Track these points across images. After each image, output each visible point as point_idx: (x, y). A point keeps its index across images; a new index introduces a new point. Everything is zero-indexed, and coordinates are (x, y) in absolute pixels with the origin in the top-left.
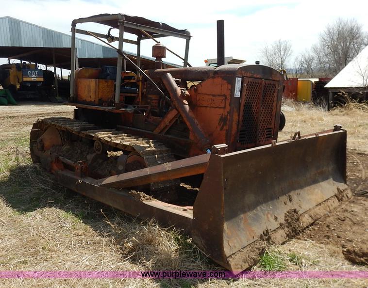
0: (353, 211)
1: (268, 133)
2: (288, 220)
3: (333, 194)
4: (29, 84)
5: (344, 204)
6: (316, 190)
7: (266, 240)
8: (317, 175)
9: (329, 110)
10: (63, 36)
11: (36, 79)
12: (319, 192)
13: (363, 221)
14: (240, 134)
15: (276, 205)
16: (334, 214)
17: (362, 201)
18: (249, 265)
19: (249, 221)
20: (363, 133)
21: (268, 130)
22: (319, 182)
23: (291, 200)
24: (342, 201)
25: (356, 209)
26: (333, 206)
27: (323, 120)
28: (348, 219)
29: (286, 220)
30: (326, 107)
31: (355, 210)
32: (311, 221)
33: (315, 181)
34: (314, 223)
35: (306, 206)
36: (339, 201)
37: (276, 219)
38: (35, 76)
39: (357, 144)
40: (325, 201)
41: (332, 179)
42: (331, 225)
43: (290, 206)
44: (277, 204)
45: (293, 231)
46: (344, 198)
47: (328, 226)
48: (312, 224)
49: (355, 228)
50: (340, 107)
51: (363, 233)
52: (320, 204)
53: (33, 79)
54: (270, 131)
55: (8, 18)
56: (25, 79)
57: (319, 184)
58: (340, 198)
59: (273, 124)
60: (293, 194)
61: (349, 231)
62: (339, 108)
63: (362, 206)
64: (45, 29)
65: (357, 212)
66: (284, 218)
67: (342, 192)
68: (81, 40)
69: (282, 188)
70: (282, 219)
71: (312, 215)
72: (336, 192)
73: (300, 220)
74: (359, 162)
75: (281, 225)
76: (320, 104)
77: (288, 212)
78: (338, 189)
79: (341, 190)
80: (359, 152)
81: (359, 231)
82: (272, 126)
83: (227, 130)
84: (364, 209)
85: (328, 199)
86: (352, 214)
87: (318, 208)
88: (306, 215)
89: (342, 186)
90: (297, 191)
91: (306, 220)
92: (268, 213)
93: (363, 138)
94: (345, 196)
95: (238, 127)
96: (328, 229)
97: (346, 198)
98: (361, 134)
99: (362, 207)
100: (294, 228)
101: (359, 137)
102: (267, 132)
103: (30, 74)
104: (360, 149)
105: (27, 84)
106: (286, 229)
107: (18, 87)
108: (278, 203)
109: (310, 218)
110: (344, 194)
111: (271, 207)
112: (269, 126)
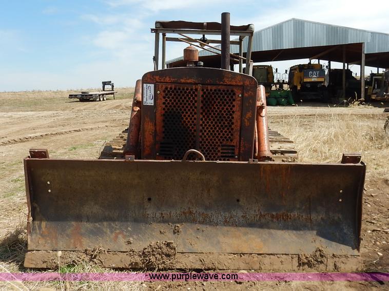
1: (225, 151)
3: (293, 252)
4: (309, 85)
10: (350, 30)
11: (316, 80)
14: (162, 147)
15: (141, 229)
19: (83, 231)
21: (225, 147)
23: (175, 232)
24: (310, 267)
26: (275, 267)
37: (128, 242)
38: (316, 77)
45: (143, 263)
53: (313, 80)
54: (232, 150)
55: (294, 19)
56: (305, 80)
59: (236, 140)
60: (186, 227)
64: (329, 25)
68: (372, 33)
75: (130, 251)
88: (193, 257)
92: (121, 233)
102: (223, 150)
103: (311, 74)
105: (307, 85)
106: (137, 257)
107: (299, 88)
109: (200, 263)
110: (332, 260)
111: (129, 229)
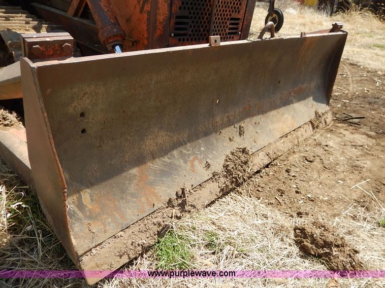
0: (327, 146)
1: (232, 26)
2: (228, 165)
3: (308, 120)
5: (319, 133)
6: (286, 116)
7: (179, 205)
8: (293, 94)
9: (331, 15)
12: (290, 118)
13: (337, 164)
14: (177, 23)
15: (212, 144)
16: (301, 149)
17: (342, 131)
18: (129, 258)
19: (151, 178)
20: (359, 41)
21: (233, 21)
22: (292, 103)
23: (241, 133)
24: (317, 128)
25: (333, 141)
26: (304, 137)
27: (323, 25)
28: (318, 159)
29: (226, 167)
30: (329, 13)
31: (331, 143)
32: (266, 161)
33: (286, 102)
34: (271, 162)
35: (263, 141)
36: (314, 129)
37: (208, 166)
39: (351, 53)
40: (294, 130)
41: (312, 98)
42: (293, 169)
43: (239, 143)
44: (215, 141)
45: (232, 182)
46: (321, 125)
47: (288, 171)
48: (267, 166)
49: (324, 175)
50: (342, 12)
51: (333, 186)
52: (286, 136)
54: (237, 24)
57: (291, 105)
58: (316, 125)
59: (242, 12)
60: (247, 124)
61: (315, 180)
62: (342, 14)
63: (341, 137)
65: (332, 147)
66: (222, 162)
67: (320, 117)
69: (228, 117)
70: (218, 166)
71: (271, 152)
72: (313, 116)
73: (249, 163)
74: (349, 74)
75: (214, 176)
76: (324, 9)
77: (232, 154)
78: (316, 113)
79: (320, 113)
80: (352, 62)
81: (328, 182)
82: (240, 16)
83: (149, 13)
84: (343, 144)
85: (300, 127)
86: (325, 151)
87: (282, 141)
88: (261, 154)
89: (323, 108)
90: (256, 119)
91: (259, 161)
92: (195, 158)
93: (358, 47)
94: (323, 121)
95: (171, 9)
96: (286, 175)
97: (324, 123)
98: (358, 43)
99: (340, 140)
100: (235, 178)
101: (355, 45)
102: (230, 24)
104: (353, 59)
106: (222, 180)
108: (217, 140)
109: (267, 157)
110: (323, 118)
111: (202, 149)
112: (234, 15)
